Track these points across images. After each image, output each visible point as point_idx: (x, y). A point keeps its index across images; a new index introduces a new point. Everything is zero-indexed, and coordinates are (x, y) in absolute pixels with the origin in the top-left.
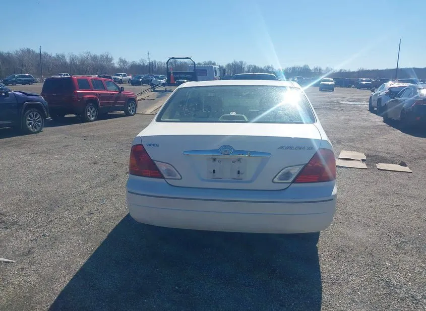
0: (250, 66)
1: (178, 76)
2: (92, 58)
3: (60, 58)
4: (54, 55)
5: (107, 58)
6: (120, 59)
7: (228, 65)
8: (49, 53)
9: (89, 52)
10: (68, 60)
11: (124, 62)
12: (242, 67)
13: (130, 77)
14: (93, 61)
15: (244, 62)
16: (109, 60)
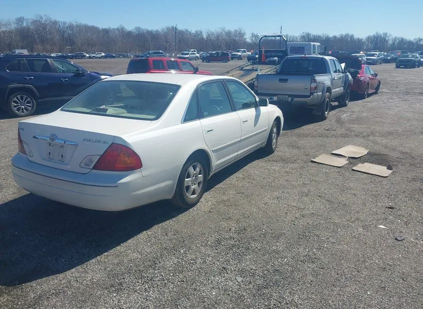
0: (396, 38)
1: (269, 54)
2: (227, 33)
3: (198, 34)
4: (193, 32)
5: (240, 33)
6: (252, 34)
7: (369, 38)
8: (190, 30)
9: (224, 28)
10: (205, 36)
11: (256, 36)
12: (385, 39)
13: (250, 53)
14: (227, 36)
15: (388, 34)
16: (241, 34)
